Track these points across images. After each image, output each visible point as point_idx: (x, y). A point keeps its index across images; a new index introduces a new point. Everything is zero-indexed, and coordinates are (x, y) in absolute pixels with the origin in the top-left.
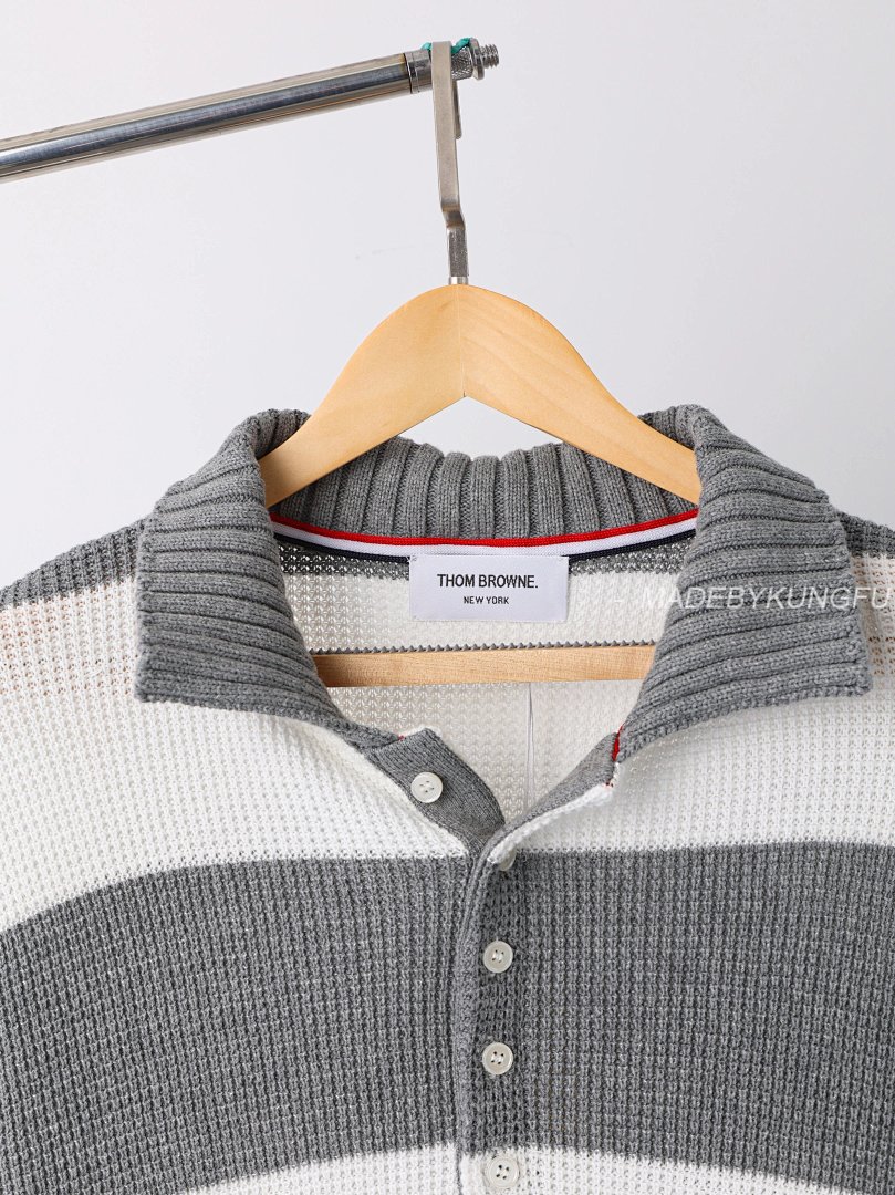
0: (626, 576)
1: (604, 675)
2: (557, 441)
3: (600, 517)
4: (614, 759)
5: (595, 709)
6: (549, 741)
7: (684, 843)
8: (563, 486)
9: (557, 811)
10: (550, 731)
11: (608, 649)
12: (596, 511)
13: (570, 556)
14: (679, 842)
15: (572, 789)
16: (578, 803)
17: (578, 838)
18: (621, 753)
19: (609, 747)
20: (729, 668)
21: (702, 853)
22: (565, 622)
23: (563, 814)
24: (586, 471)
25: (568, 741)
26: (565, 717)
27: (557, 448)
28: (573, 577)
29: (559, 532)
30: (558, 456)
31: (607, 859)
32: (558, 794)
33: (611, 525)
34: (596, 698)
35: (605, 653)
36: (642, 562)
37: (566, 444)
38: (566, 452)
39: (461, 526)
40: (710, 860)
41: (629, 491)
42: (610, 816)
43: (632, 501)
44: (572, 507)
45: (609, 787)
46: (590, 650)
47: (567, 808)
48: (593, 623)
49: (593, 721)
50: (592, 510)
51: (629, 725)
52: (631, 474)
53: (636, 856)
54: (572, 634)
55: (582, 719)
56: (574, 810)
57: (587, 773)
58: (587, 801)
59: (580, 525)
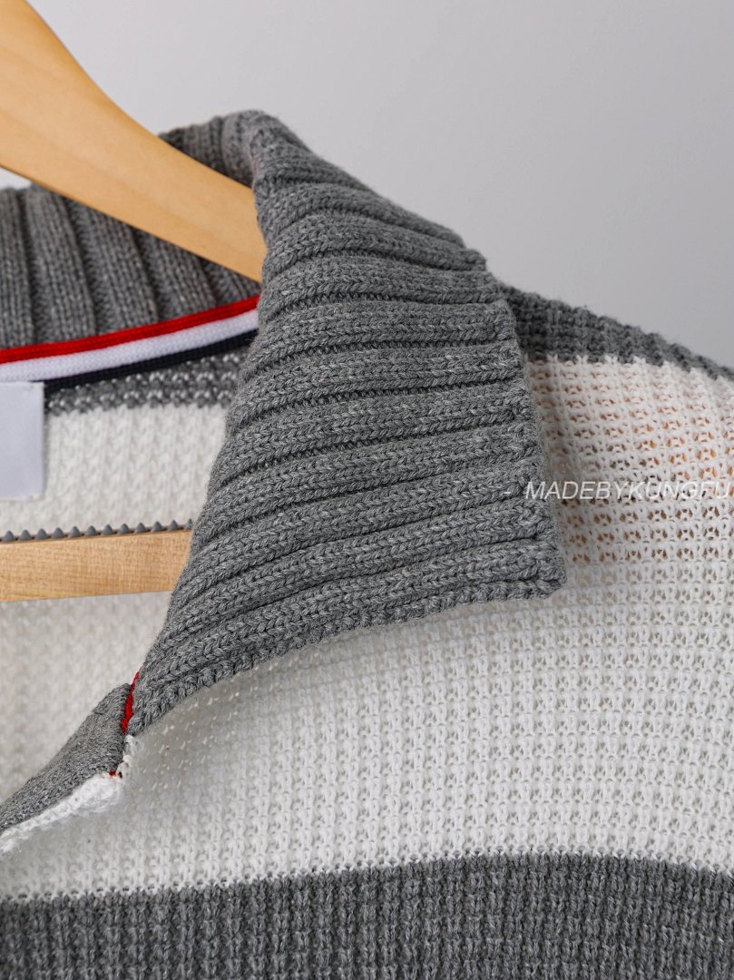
0: (147, 415)
1: (106, 586)
2: (20, 183)
3: (96, 312)
4: (123, 729)
5: (100, 649)
6: (21, 709)
7: (257, 872)
8: (30, 259)
9: (26, 827)
10: (23, 691)
11: (114, 539)
12: (89, 302)
13: (46, 382)
14: (248, 871)
15: (50, 785)
16: (63, 810)
17: (71, 873)
18: (135, 719)
19: (116, 709)
20: (319, 559)
21: (289, 888)
22: (42, 497)
23: (37, 830)
24: (70, 232)
25: (55, 707)
26: (47, 667)
27: (19, 196)
28: (55, 422)
29: (24, 340)
30: (22, 207)
31: (124, 908)
32: (27, 797)
33: (116, 325)
34: (100, 630)
35: (107, 547)
36: (174, 387)
37: (37, 187)
38: (35, 203)
40: (301, 899)
41: (146, 265)
42: (127, 833)
43: (153, 283)
44: (46, 295)
45: (116, 778)
46: (82, 542)
47: (44, 819)
48: (91, 498)
49: (97, 670)
50: (82, 300)
51: (150, 669)
52: (148, 235)
53: (173, 900)
54: (54, 518)
55: (77, 668)
56: (57, 823)
57: (77, 755)
58: (77, 805)
59: (62, 326)
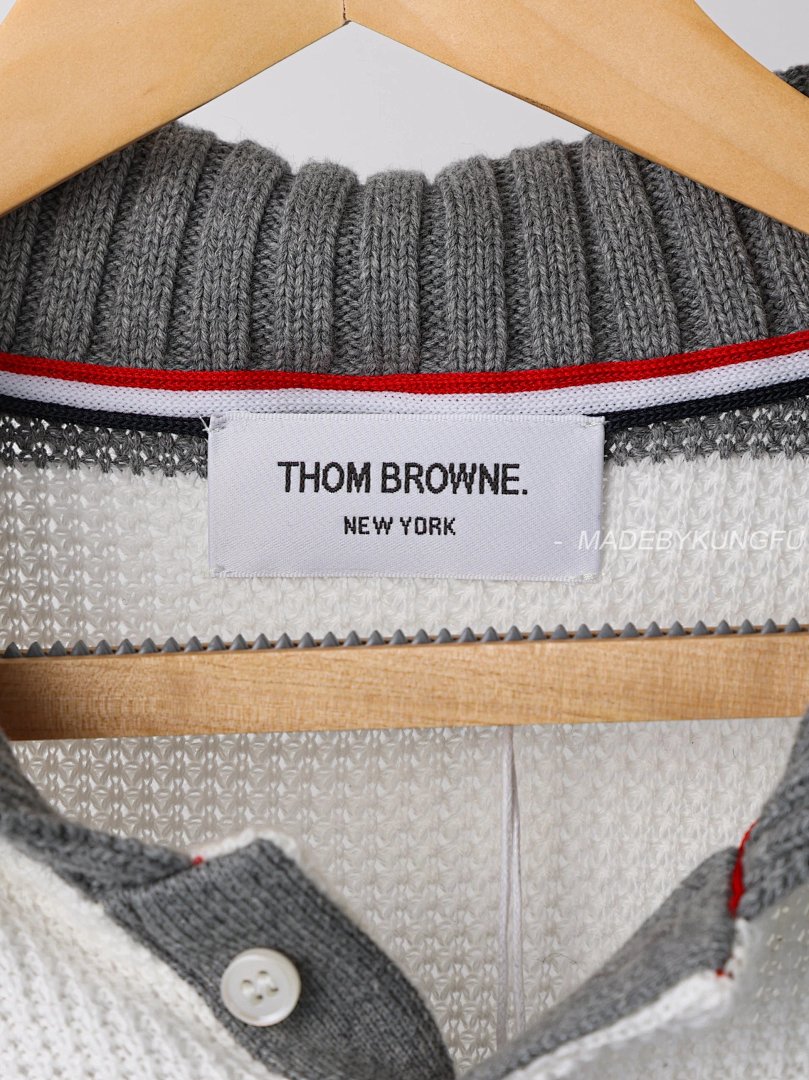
0: (747, 469)
1: (700, 706)
2: (573, 135)
3: (680, 321)
4: (732, 909)
5: (670, 794)
6: (557, 874)
8: (588, 243)
9: (593, 1042)
10: (560, 849)
11: (710, 641)
12: (670, 306)
13: (607, 415)
15: (628, 986)
16: (646, 1021)
18: (749, 897)
19: (719, 881)
22: (597, 578)
23: (606, 1049)
24: (645, 207)
25: (603, 874)
26: (595, 816)
27: (571, 153)
28: (616, 471)
29: (579, 357)
30: (575, 170)
32: (593, 1001)
33: (708, 339)
34: (671, 767)
35: (700, 652)
36: (787, 430)
37: (599, 140)
38: (596, 163)
39: (337, 340)
41: (752, 256)
42: (719, 1055)
43: (761, 283)
44: (611, 294)
45: (724, 980)
46: (665, 644)
47: (618, 1033)
48: (665, 582)
49: (666, 823)
50: (657, 301)
51: (769, 828)
52: (755, 212)
54: (613, 608)
55: (637, 820)
56: (634, 1041)
57: (666, 945)
58: (667, 1016)
59: (633, 340)
